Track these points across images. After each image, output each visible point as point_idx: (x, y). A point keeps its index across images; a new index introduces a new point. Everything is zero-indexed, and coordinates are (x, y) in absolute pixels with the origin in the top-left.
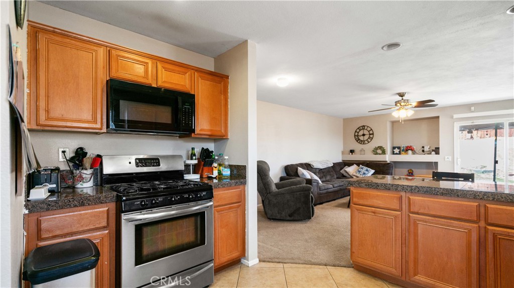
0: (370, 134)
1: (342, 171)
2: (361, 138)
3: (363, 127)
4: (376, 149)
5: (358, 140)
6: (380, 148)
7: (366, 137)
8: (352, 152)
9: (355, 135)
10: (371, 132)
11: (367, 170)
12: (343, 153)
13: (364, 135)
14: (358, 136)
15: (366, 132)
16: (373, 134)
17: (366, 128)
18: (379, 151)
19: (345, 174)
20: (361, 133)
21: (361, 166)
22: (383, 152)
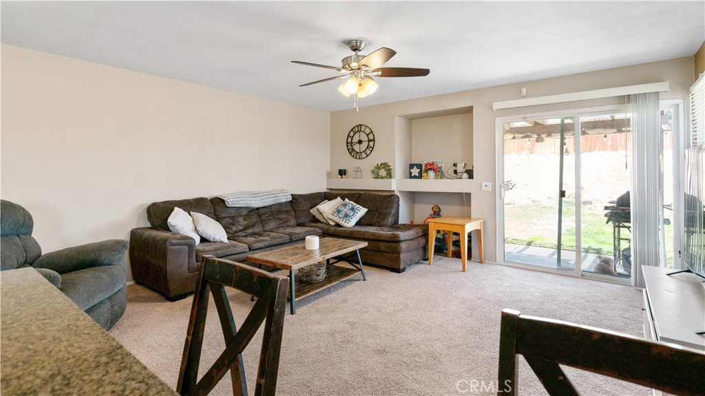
0: (369, 141)
1: (313, 211)
2: (357, 147)
3: (358, 128)
4: (378, 168)
5: (351, 151)
6: (385, 166)
7: (364, 145)
8: (342, 173)
9: (347, 143)
10: (371, 137)
11: (352, 209)
12: (329, 175)
13: (360, 142)
14: (351, 143)
15: (364, 138)
16: (374, 140)
17: (363, 128)
18: (383, 173)
19: (318, 216)
20: (356, 139)
21: (346, 200)
22: (387, 174)
